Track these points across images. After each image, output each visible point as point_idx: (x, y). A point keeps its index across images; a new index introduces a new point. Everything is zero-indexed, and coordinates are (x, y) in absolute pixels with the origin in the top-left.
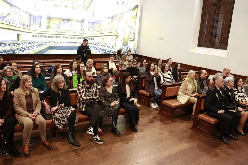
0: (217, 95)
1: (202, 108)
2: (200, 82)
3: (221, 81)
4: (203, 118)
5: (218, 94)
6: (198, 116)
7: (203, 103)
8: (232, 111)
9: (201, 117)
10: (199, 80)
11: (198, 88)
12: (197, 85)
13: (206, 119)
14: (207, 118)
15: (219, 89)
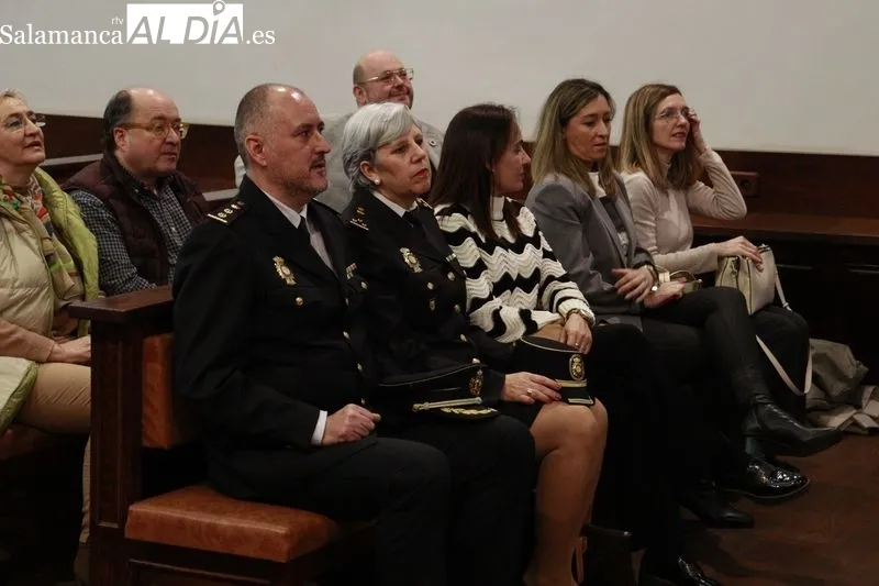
0: (283, 271)
1: (158, 430)
2: (120, 207)
3: (297, 123)
4: (181, 524)
5: (287, 263)
6: (123, 522)
7: (155, 375)
8: (446, 406)
9: (163, 523)
10: (105, 188)
11: (102, 262)
12: (87, 244)
13: (213, 530)
14: (224, 522)
15: (295, 217)
